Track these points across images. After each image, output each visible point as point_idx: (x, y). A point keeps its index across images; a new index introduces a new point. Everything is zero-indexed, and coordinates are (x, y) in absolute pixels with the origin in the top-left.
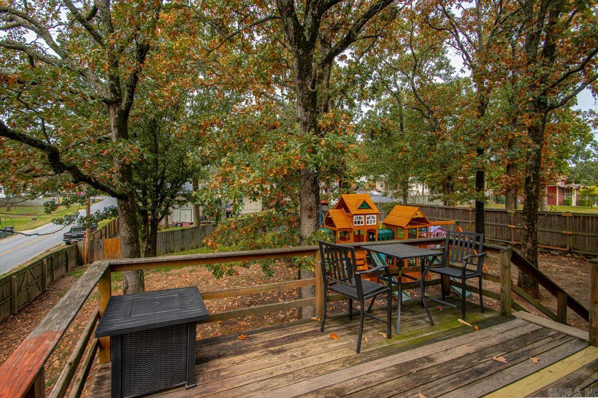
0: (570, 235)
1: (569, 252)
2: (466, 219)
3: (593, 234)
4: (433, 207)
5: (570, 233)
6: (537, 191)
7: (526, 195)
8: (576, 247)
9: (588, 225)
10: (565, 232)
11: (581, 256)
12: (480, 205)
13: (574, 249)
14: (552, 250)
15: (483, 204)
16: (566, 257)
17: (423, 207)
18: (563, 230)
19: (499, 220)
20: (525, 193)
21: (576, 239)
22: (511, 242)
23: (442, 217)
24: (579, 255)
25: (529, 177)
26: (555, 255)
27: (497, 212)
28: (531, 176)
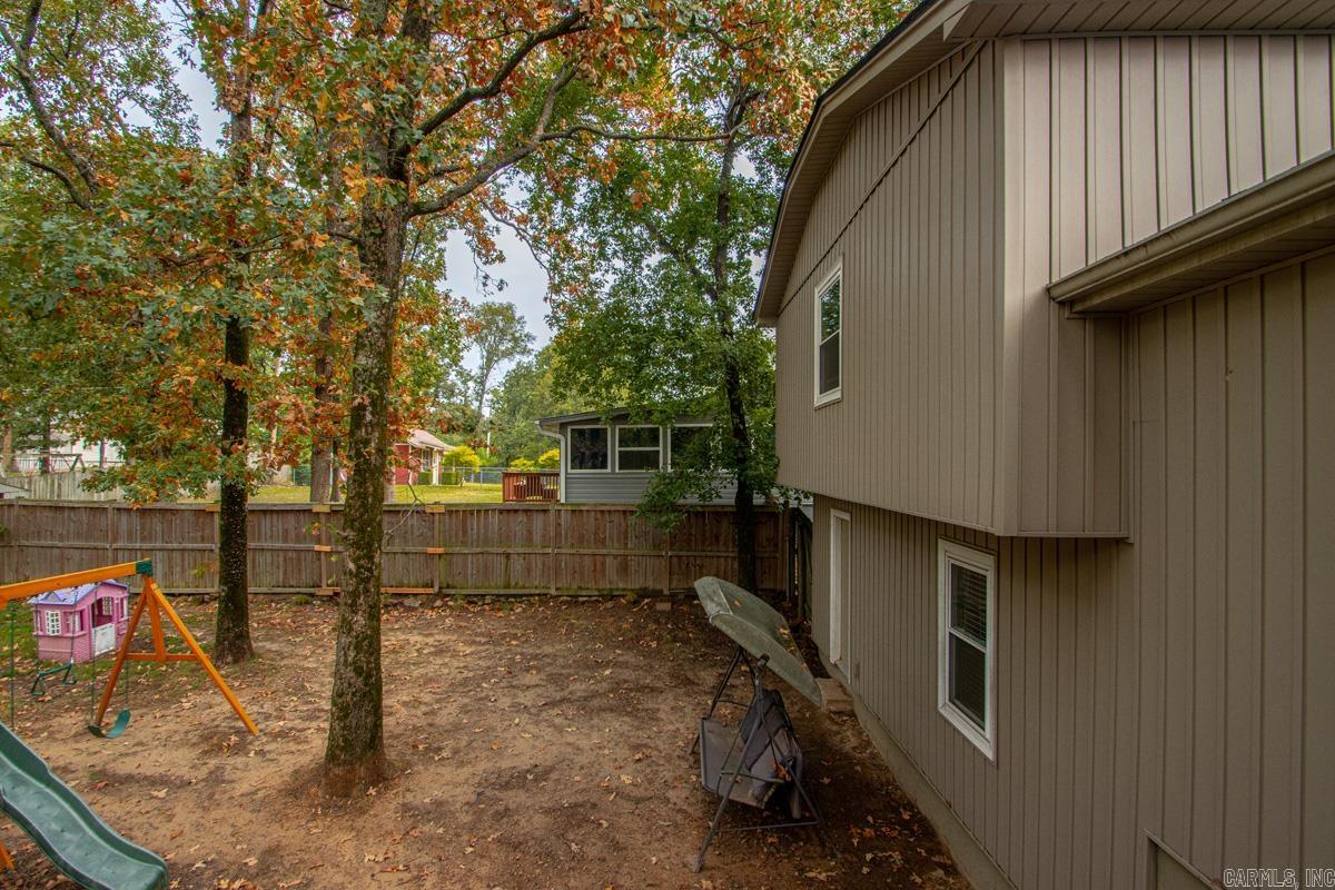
0: (440, 555)
1: (440, 595)
2: (203, 540)
3: (479, 550)
4: (96, 510)
5: (440, 550)
6: (380, 451)
7: (351, 464)
8: (450, 583)
9: (472, 529)
10: (430, 550)
11: (460, 602)
12: (233, 497)
13: (448, 587)
14: (407, 595)
15: (242, 496)
16: (433, 608)
17: (63, 508)
18: (428, 545)
19: (292, 535)
20: (350, 458)
21: (450, 564)
22: (319, 592)
23: (130, 538)
24: (456, 600)
25: (361, 407)
26: (413, 609)
27: (287, 511)
28: (367, 402)
